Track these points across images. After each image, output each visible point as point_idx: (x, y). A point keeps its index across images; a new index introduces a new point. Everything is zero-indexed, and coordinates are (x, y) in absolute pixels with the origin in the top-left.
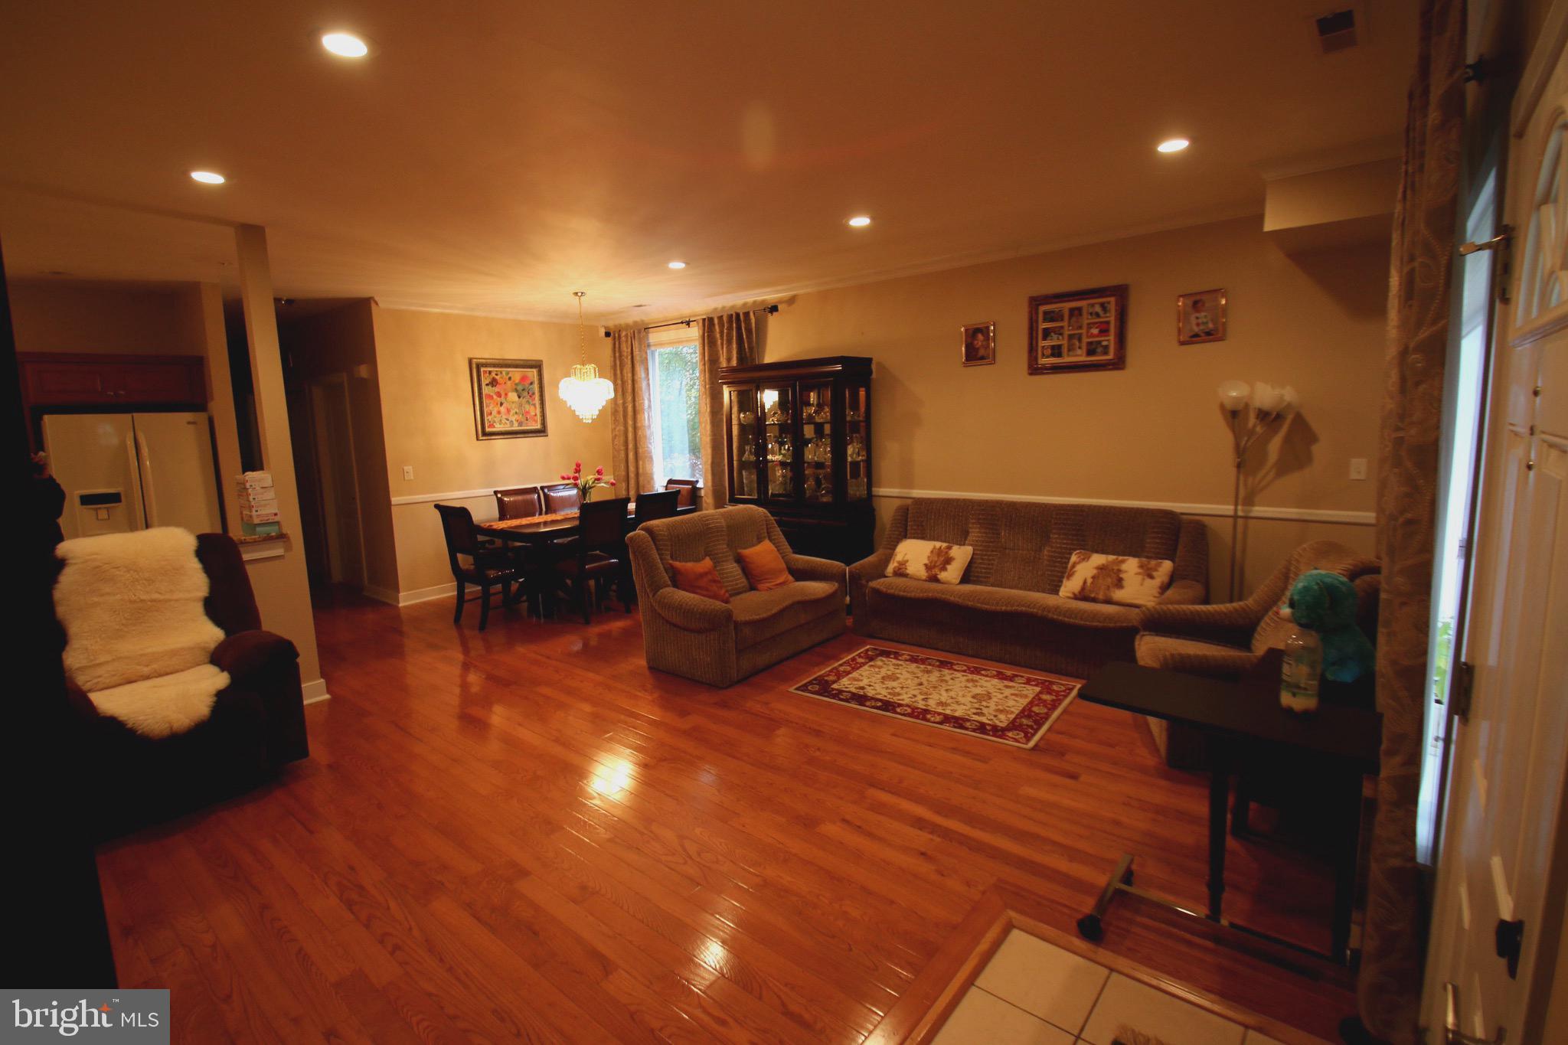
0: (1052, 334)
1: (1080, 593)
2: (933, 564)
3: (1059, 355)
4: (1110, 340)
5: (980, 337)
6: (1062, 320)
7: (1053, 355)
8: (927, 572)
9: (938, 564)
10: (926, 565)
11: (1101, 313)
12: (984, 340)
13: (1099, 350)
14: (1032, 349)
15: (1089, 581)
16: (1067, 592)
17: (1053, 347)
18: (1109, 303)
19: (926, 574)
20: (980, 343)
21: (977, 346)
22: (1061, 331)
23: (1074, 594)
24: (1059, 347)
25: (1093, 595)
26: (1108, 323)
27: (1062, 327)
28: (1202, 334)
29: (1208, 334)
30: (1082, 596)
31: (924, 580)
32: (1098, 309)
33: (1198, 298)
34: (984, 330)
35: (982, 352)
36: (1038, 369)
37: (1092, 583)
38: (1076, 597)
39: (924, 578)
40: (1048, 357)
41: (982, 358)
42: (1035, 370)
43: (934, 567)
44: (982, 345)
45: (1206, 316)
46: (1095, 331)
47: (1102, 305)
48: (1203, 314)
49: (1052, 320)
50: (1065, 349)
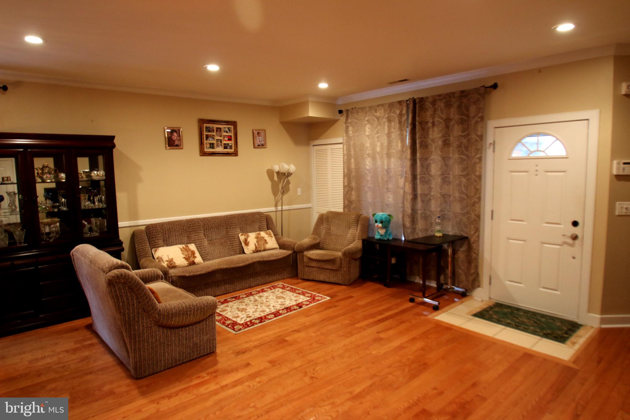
0: (210, 138)
1: (255, 250)
2: (188, 256)
3: (213, 148)
4: (231, 143)
5: (175, 134)
6: (213, 132)
7: (210, 147)
8: (187, 261)
9: (190, 255)
10: (184, 258)
11: (228, 131)
12: (177, 136)
13: (228, 147)
14: (201, 143)
15: (256, 244)
16: (249, 251)
17: (210, 144)
18: (231, 128)
19: (187, 262)
20: (175, 138)
21: (174, 139)
22: (213, 137)
23: (253, 251)
24: (213, 144)
25: (260, 249)
26: (231, 136)
27: (214, 135)
28: (261, 145)
29: (262, 145)
30: (257, 251)
31: (187, 266)
32: (227, 130)
33: (258, 131)
34: (177, 131)
35: (177, 143)
36: (205, 153)
37: (258, 244)
38: (254, 252)
39: (187, 265)
40: (208, 148)
41: (177, 146)
42: (203, 153)
43: (189, 257)
44: (177, 139)
45: (261, 139)
46: (227, 139)
47: (228, 128)
48: (260, 138)
49: (209, 131)
50: (215, 146)
